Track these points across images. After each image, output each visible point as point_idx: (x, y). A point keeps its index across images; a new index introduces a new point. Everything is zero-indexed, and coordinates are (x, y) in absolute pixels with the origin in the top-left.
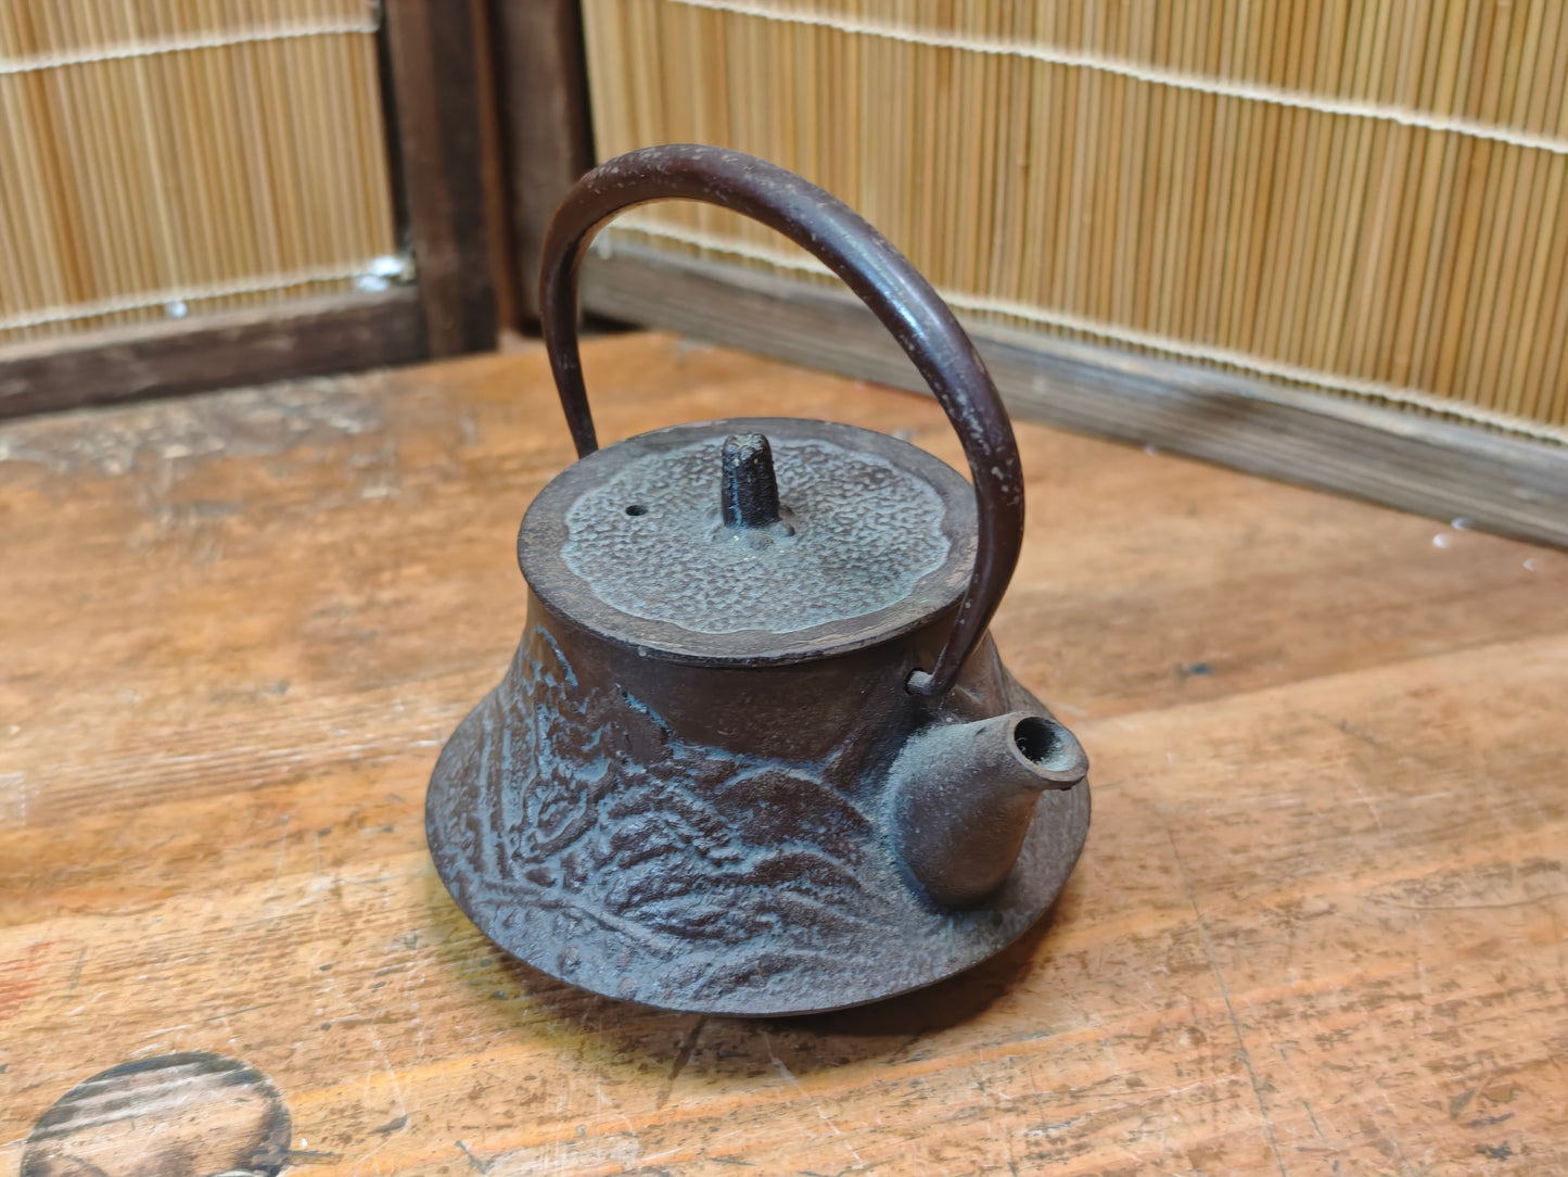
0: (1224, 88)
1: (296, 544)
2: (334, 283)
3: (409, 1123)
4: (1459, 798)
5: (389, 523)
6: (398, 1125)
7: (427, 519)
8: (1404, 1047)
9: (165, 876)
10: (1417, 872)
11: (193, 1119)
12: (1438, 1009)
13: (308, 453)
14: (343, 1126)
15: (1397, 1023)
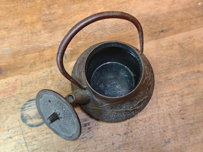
8: (176, 102)
9: (30, 68)
10: (183, 72)
15: (176, 98)
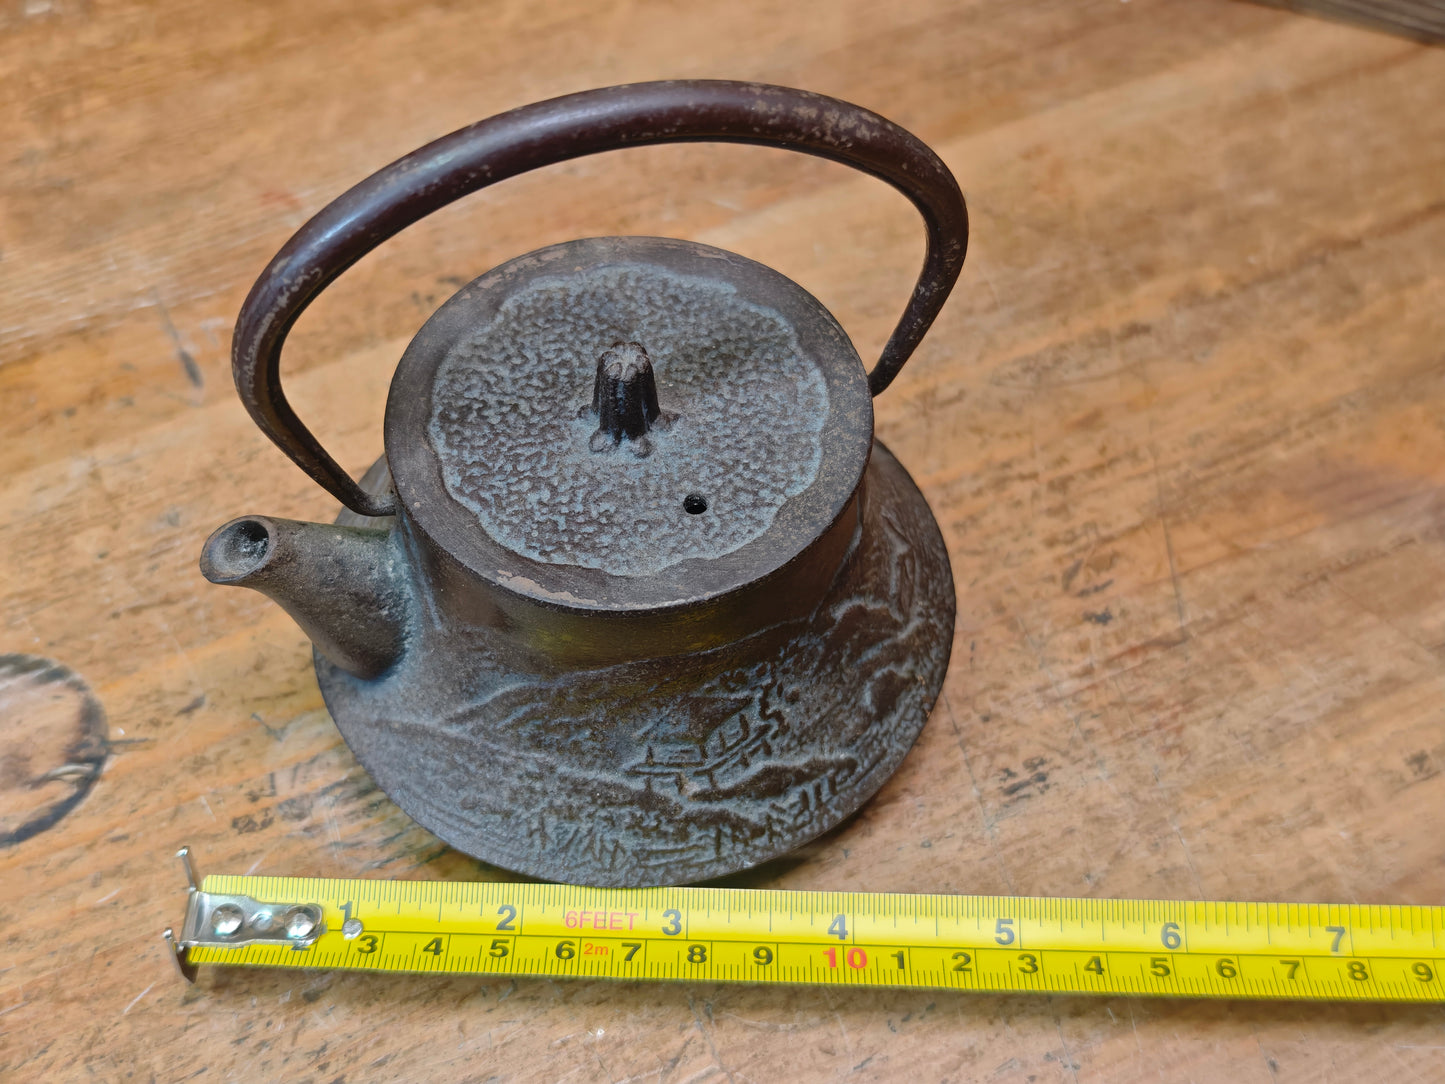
3: (208, 700)
4: (1065, 267)
5: (57, 48)
6: (196, 704)
7: (94, 35)
8: (1025, 526)
10: (1030, 348)
11: (19, 722)
12: (1052, 486)
14: (150, 711)
15: (1018, 504)
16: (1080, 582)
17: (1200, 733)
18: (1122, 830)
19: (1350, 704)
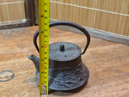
0: (84, 7)
1: (17, 39)
2: (21, 21)
4: (97, 56)
5: (24, 38)
6: (22, 75)
7: (27, 37)
9: (7, 60)
10: (94, 60)
11: (8, 74)
13: (19, 33)
14: (18, 75)
16: (95, 75)
17: (104, 85)
18: (96, 91)
19: (117, 85)
